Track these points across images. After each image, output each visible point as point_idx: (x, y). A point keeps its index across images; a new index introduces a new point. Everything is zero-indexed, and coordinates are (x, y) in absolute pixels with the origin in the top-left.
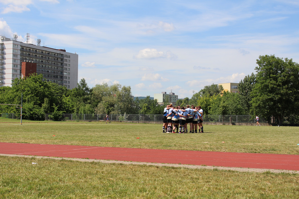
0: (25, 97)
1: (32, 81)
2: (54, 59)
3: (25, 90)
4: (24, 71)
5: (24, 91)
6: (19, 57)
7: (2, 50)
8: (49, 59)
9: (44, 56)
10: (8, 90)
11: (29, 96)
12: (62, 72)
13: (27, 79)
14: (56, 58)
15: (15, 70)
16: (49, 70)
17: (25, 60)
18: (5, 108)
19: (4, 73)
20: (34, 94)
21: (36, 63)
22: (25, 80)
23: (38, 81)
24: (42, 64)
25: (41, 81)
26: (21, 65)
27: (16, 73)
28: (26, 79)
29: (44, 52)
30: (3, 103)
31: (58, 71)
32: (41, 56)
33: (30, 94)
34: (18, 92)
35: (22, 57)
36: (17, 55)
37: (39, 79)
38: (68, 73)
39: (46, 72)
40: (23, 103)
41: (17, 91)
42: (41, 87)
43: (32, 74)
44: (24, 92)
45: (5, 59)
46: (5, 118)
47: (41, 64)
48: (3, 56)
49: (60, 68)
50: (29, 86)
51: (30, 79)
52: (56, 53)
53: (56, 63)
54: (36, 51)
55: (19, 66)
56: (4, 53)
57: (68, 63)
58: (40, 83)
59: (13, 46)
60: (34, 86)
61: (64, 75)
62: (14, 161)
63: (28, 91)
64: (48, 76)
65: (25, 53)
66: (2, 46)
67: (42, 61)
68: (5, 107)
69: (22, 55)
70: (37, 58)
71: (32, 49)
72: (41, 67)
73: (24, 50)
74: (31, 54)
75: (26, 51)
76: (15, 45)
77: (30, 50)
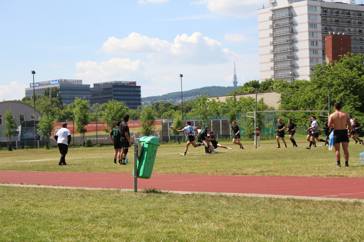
0: (335, 97)
1: (345, 68)
3: (333, 85)
4: (329, 51)
5: (331, 85)
6: (319, 28)
7: (290, 17)
10: (305, 86)
11: (341, 94)
13: (336, 65)
15: (314, 50)
17: (329, 32)
18: (302, 117)
19: (295, 58)
20: (350, 89)
21: (350, 36)
22: (332, 67)
23: (354, 66)
24: (360, 36)
25: (360, 66)
26: (324, 41)
27: (316, 56)
28: (333, 65)
29: (362, 14)
30: (297, 109)
32: (357, 22)
33: (342, 90)
34: (322, 89)
35: (324, 26)
36: (316, 24)
37: (357, 62)
40: (331, 107)
41: (320, 87)
42: (362, 77)
43: (345, 55)
44: (331, 88)
45: (297, 33)
46: (301, 135)
48: (292, 28)
50: (341, 76)
51: (341, 64)
54: (349, 14)
55: (320, 44)
56: (294, 23)
58: (359, 69)
59: (309, 9)
60: (348, 75)
62: (324, 208)
63: (339, 86)
65: (328, 19)
66: (289, 12)
67: (361, 30)
68: (300, 117)
69: (324, 23)
70: (351, 25)
71: (341, 12)
72: (358, 41)
73: (327, 14)
74: (340, 20)
75: (331, 15)
76: (311, 7)
77: (337, 13)
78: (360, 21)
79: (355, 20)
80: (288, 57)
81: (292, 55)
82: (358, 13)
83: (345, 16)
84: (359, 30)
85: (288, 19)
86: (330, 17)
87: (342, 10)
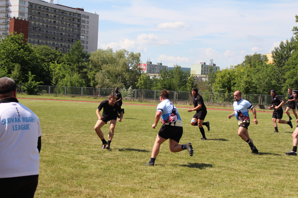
2: (70, 19)
6: (26, 16)
7: (6, 6)
8: (63, 19)
9: (57, 16)
12: (79, 35)
14: (71, 19)
16: (64, 32)
29: (57, 11)
31: (74, 34)
32: (53, 16)
35: (30, 15)
36: (24, 14)
38: (85, 36)
39: (59, 35)
47: (53, 25)
48: (7, 14)
49: (76, 30)
52: (71, 12)
53: (71, 24)
54: (48, 9)
56: (9, 11)
57: (86, 25)
59: (20, 3)
61: (81, 39)
64: (62, 40)
65: (33, 11)
66: (6, 2)
67: (55, 21)
69: (30, 13)
70: (49, 17)
71: (42, 7)
72: (53, 28)
73: (32, 7)
74: (41, 12)
75: (35, 9)
76: (22, 1)
77: (40, 7)
78: (55, 15)
79: (52, 14)
80: (3, 34)
81: (6, 32)
82: (54, 9)
83: (45, 11)
84: (54, 21)
85: (5, 8)
86: (35, 10)
87: (43, 6)
